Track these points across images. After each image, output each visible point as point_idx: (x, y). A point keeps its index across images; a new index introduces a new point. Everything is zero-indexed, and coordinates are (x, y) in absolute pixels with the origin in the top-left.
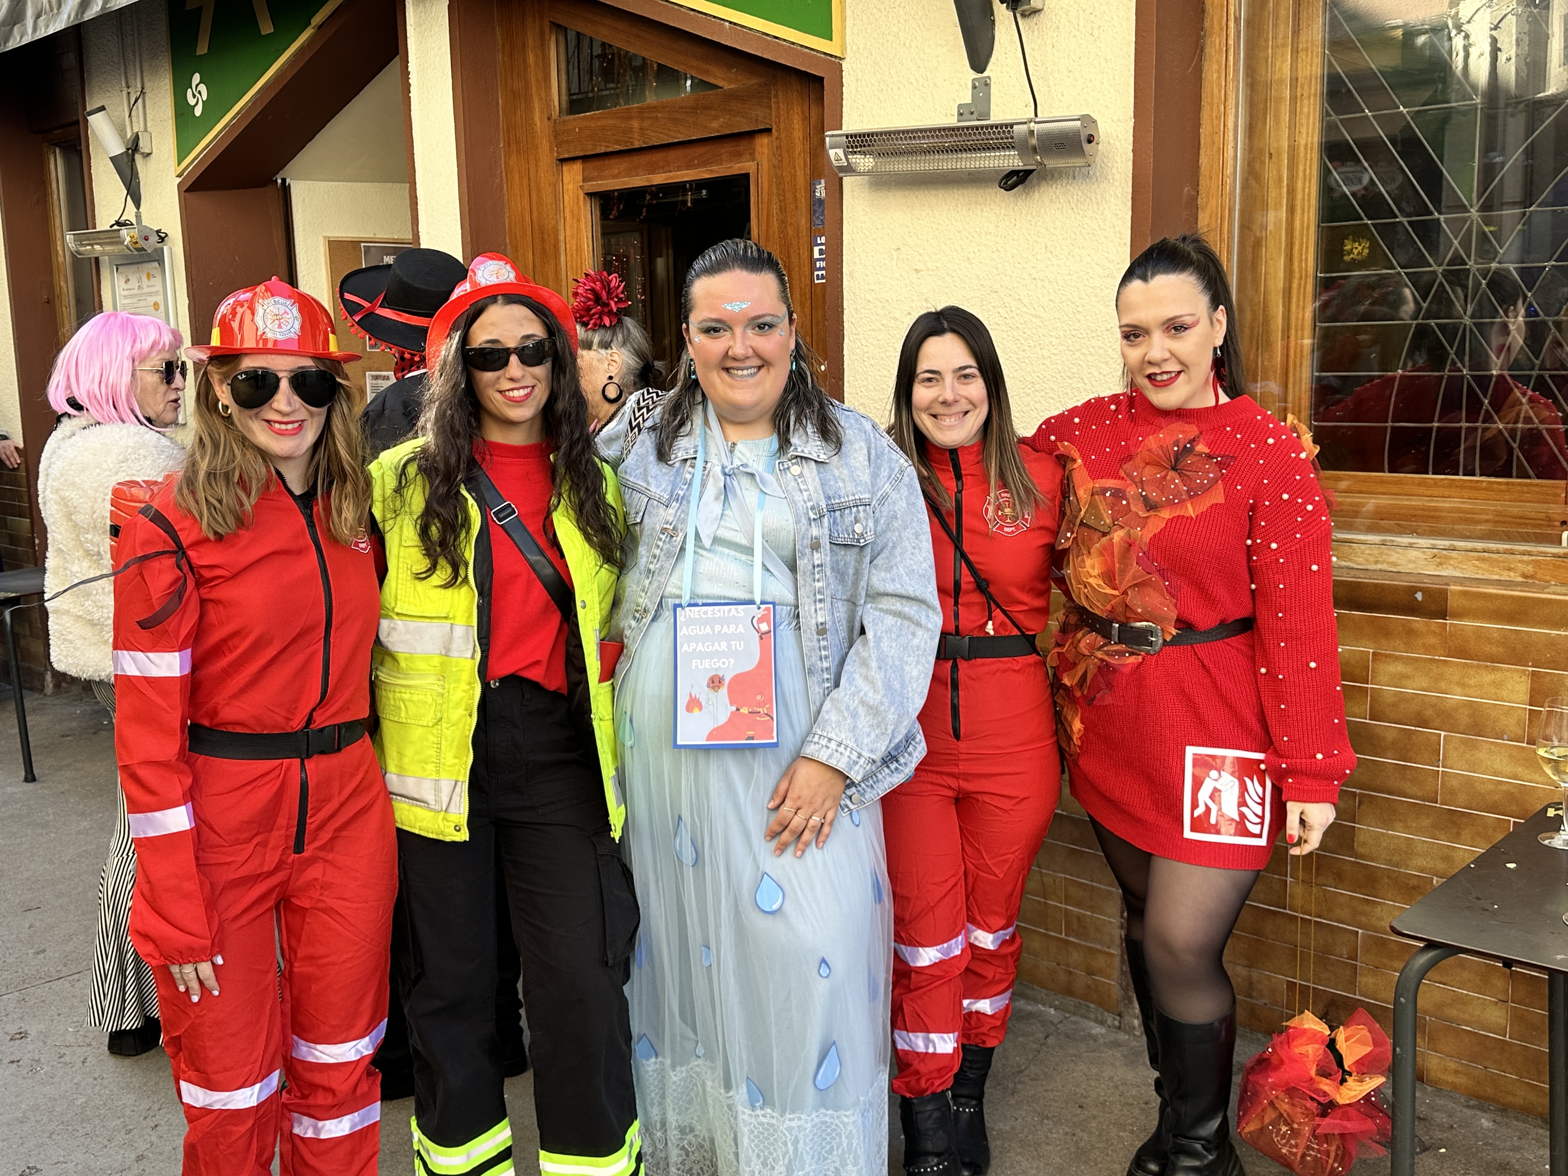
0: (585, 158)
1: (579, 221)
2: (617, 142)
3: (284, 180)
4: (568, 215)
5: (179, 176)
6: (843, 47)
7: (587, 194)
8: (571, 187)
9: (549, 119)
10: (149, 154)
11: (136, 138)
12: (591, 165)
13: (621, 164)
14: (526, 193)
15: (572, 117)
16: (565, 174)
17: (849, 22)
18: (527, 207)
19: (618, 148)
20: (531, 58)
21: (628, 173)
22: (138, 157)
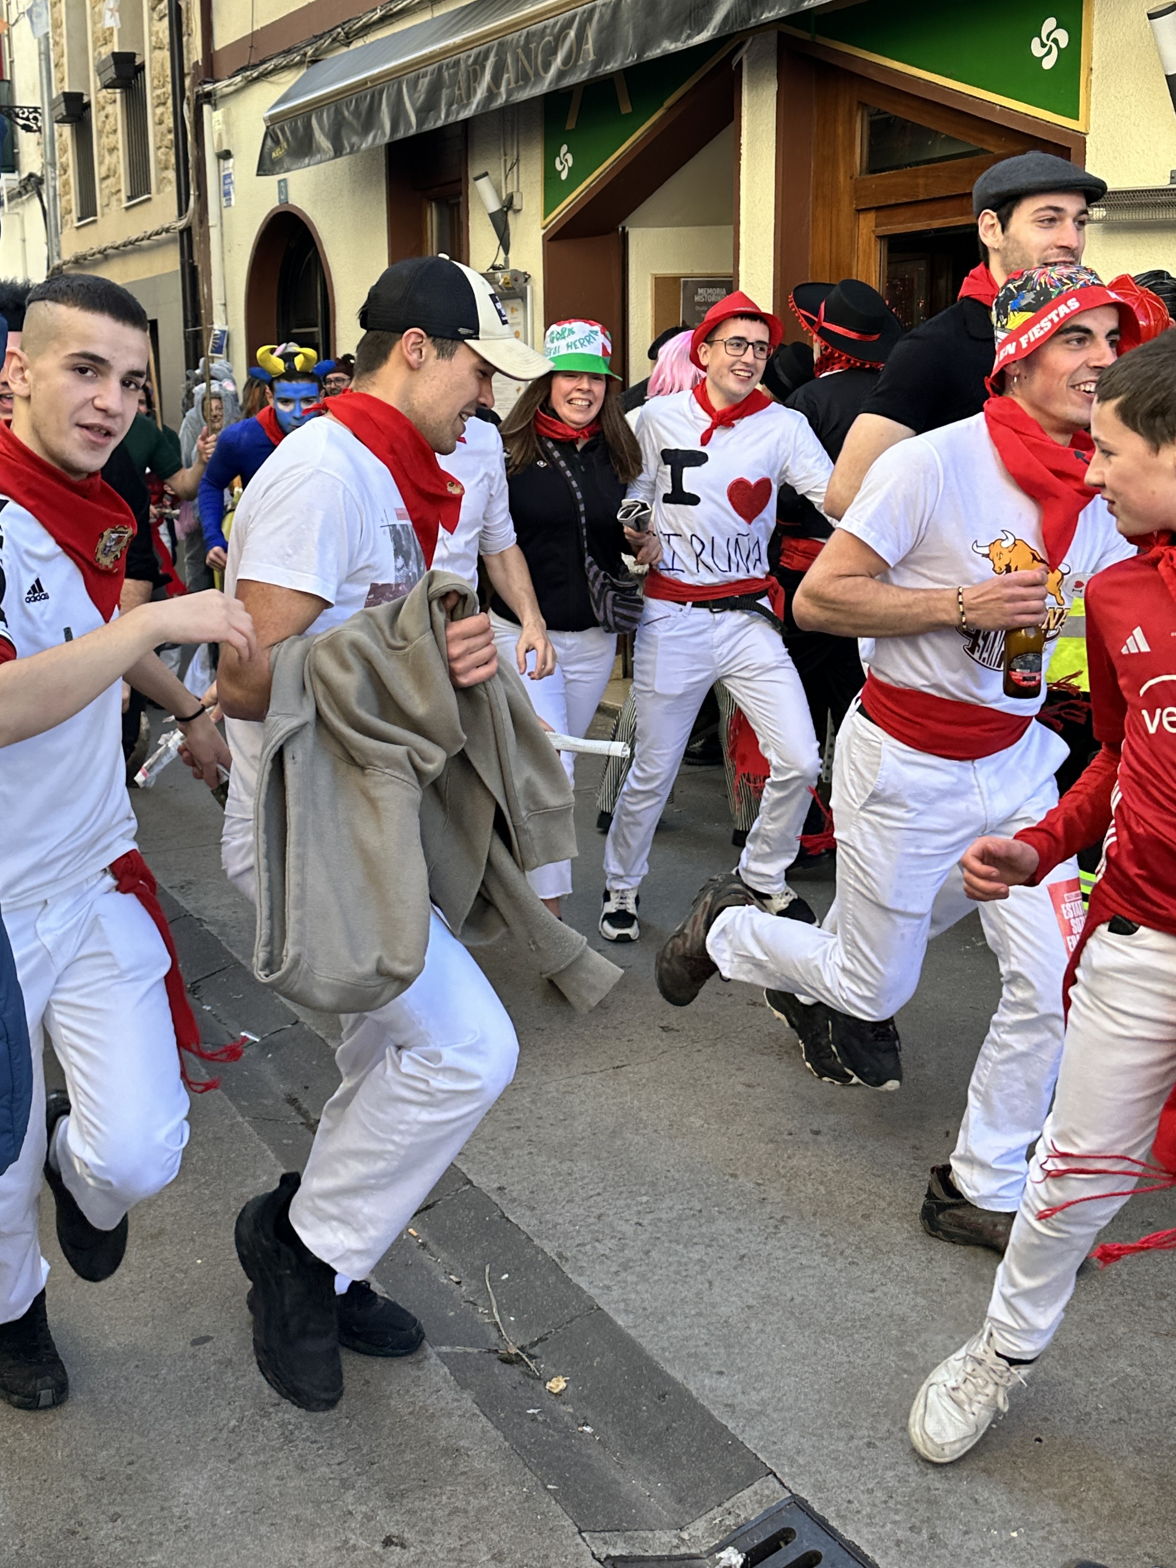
0: (878, 209)
1: (869, 258)
2: (905, 196)
3: (624, 228)
4: (861, 253)
5: (544, 228)
6: (1087, 124)
7: (878, 237)
8: (865, 231)
9: (851, 178)
10: (519, 211)
11: (511, 198)
12: (882, 214)
13: (908, 213)
14: (828, 237)
15: (870, 176)
16: (861, 221)
17: (1093, 106)
18: (828, 248)
19: (905, 200)
20: (840, 130)
21: (912, 220)
22: (510, 213)
